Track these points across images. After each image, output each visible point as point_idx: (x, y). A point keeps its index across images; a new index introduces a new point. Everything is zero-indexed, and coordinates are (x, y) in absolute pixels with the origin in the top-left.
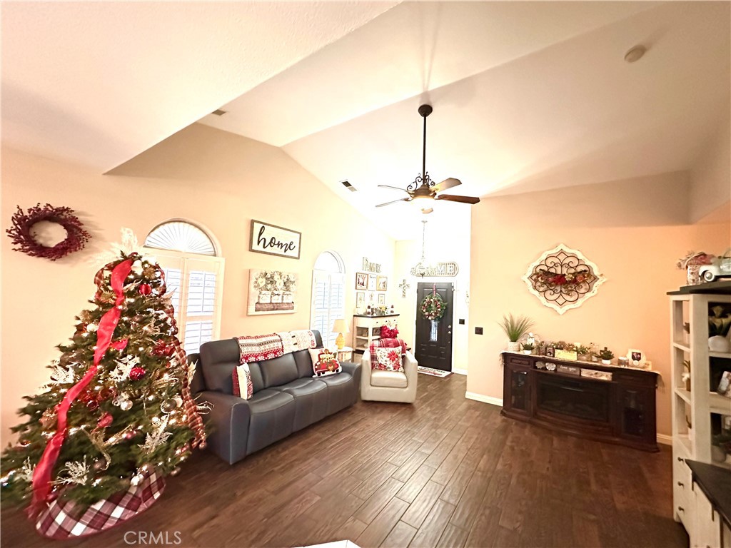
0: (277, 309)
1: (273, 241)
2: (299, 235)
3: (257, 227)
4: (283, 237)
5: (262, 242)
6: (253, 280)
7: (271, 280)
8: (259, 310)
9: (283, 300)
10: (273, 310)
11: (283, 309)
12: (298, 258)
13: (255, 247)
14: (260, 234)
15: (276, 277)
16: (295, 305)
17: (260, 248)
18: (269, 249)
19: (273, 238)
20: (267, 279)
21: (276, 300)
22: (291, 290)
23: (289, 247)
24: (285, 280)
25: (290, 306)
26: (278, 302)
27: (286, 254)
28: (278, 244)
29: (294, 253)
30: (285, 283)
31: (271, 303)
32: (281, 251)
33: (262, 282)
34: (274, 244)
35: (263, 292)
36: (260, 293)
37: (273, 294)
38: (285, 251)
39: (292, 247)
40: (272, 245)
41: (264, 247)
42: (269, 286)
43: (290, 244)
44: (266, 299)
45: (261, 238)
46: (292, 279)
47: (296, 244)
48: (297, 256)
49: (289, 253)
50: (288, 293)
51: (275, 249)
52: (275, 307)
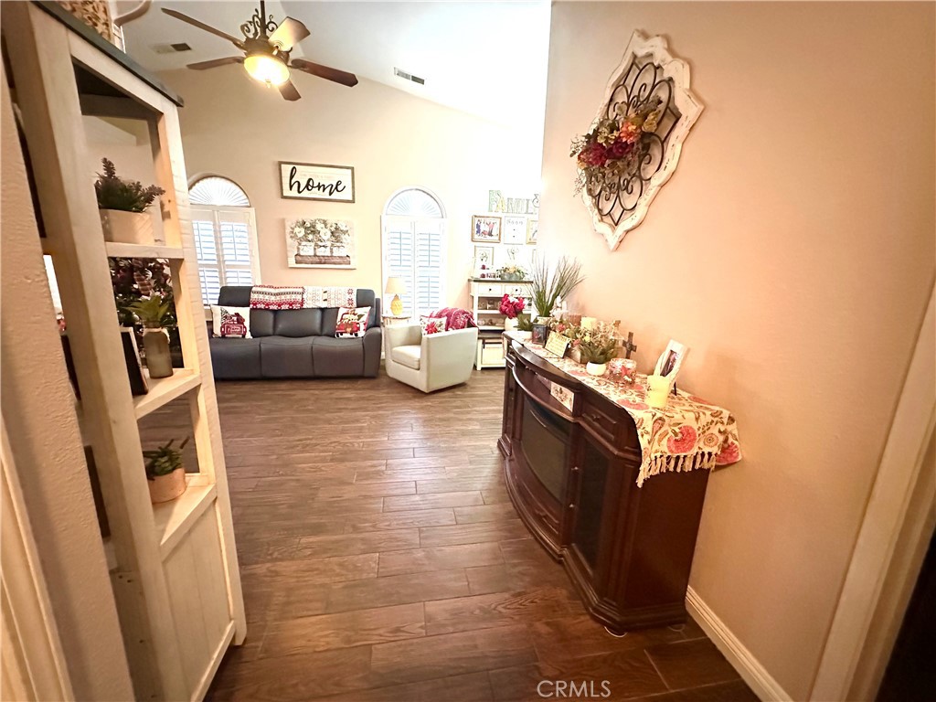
0: (324, 263)
1: (311, 183)
2: (350, 171)
3: (286, 170)
4: (325, 176)
5: (296, 186)
6: (288, 230)
7: (312, 230)
8: (301, 263)
9: (332, 252)
10: (320, 263)
11: (334, 263)
12: (353, 201)
13: (287, 192)
14: (292, 177)
15: (319, 226)
16: (351, 260)
17: (294, 193)
18: (306, 194)
19: (310, 179)
20: (306, 228)
21: (321, 252)
22: (344, 241)
23: (336, 187)
24: (333, 229)
25: (346, 260)
26: (326, 254)
27: (333, 197)
28: (319, 187)
29: (346, 195)
30: (332, 233)
31: (315, 255)
32: (326, 195)
33: (301, 232)
34: (313, 187)
35: (304, 243)
36: (300, 244)
37: (316, 245)
38: (330, 194)
39: (340, 188)
40: (310, 188)
41: (299, 192)
42: (310, 237)
43: (337, 185)
44: (308, 250)
45: (293, 182)
46: (343, 228)
47: (347, 181)
48: (351, 199)
49: (336, 195)
50: (338, 244)
51: (315, 193)
52: (322, 261)
